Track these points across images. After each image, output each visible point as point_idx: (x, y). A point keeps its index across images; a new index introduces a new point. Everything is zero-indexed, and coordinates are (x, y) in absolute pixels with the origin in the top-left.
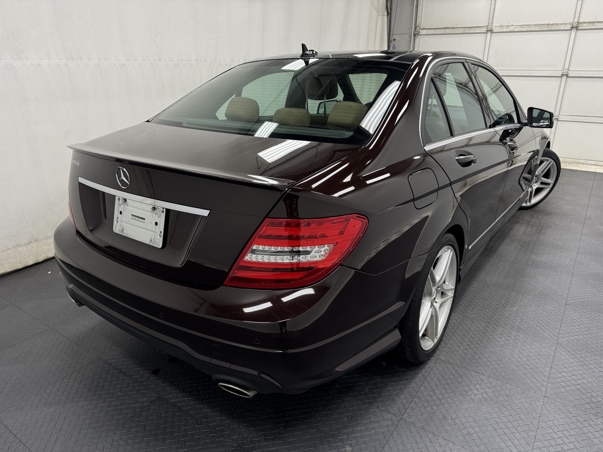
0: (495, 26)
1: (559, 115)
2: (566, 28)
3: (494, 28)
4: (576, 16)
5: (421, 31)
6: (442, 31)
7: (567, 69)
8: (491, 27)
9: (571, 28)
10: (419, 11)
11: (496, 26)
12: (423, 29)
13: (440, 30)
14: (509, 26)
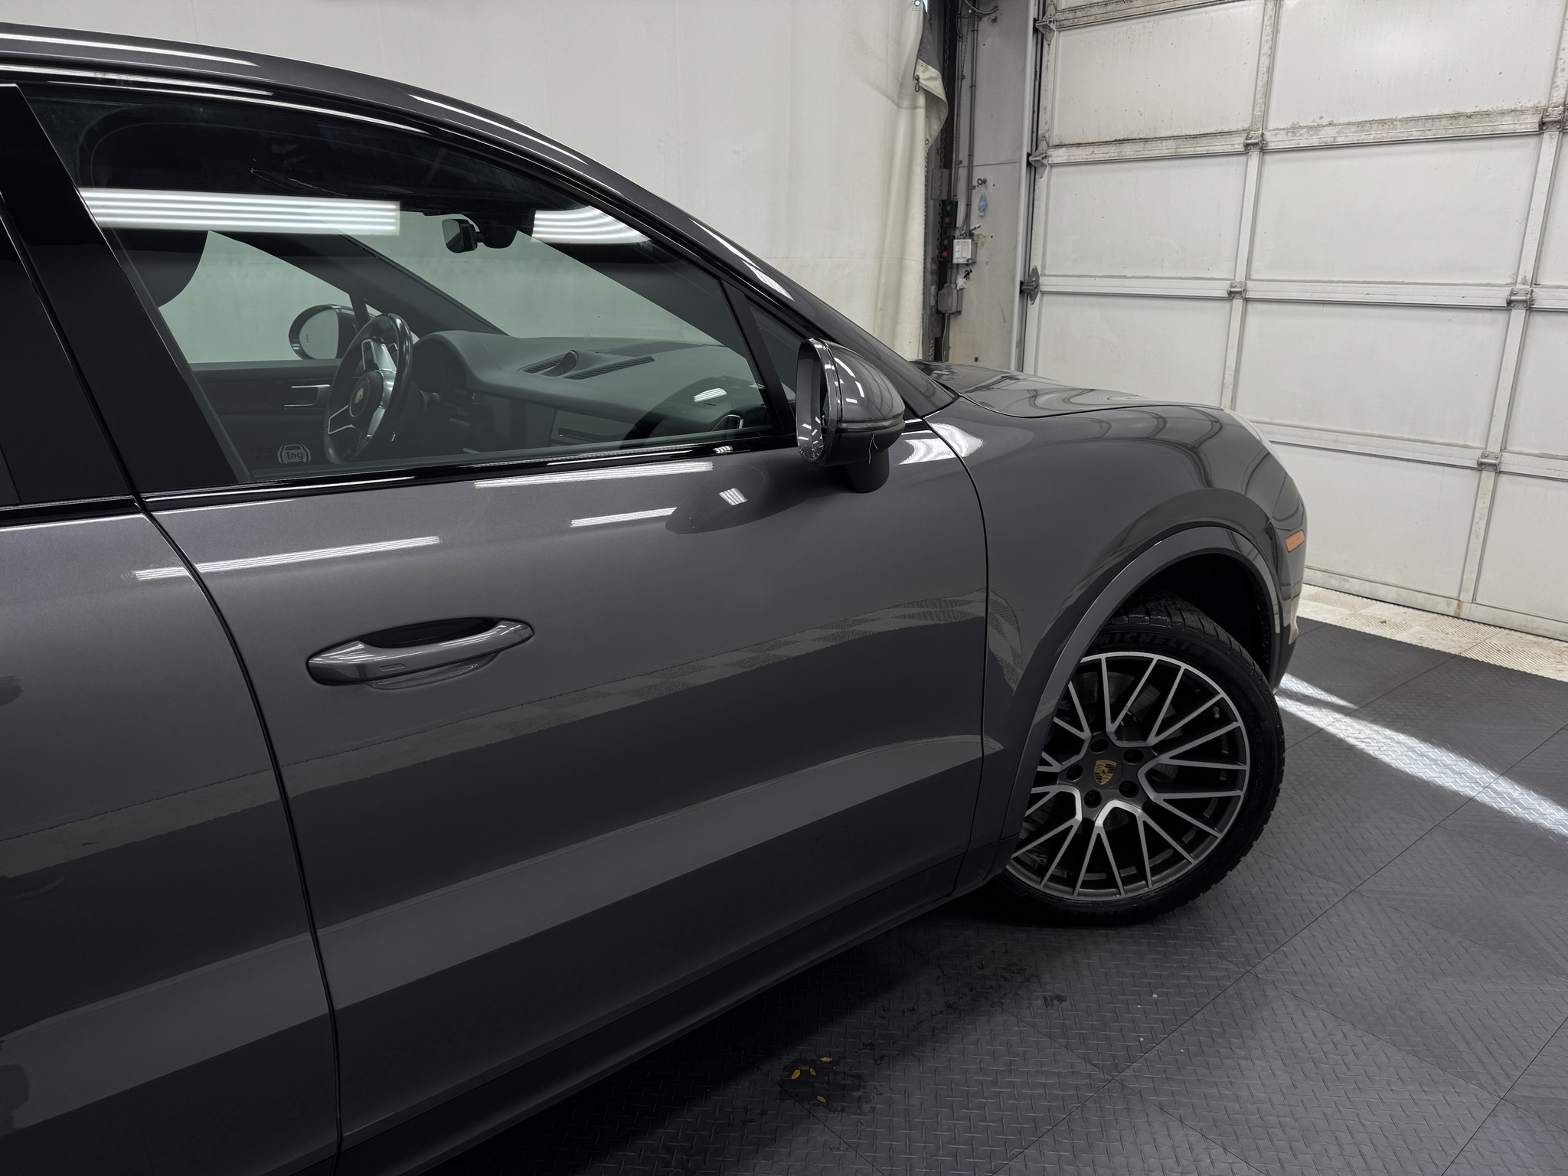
0: (1274, 130)
1: (1503, 449)
2: (1520, 128)
3: (1268, 136)
4: (1556, 80)
5: (1051, 152)
6: (1112, 152)
7: (1530, 281)
8: (1261, 132)
9: (1537, 125)
10: (1046, 90)
11: (1277, 129)
12: (1058, 146)
13: (1105, 149)
14: (1318, 127)
